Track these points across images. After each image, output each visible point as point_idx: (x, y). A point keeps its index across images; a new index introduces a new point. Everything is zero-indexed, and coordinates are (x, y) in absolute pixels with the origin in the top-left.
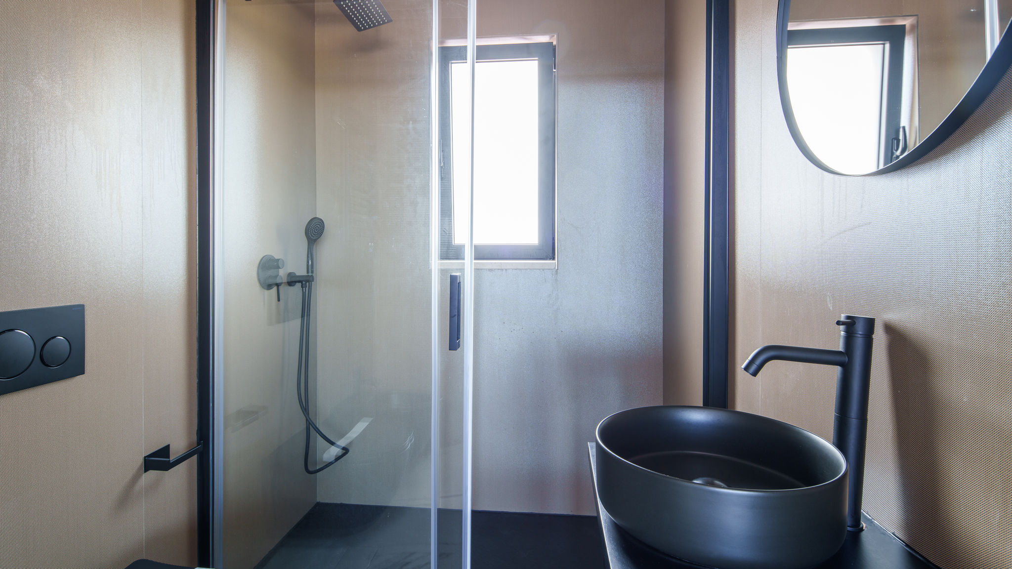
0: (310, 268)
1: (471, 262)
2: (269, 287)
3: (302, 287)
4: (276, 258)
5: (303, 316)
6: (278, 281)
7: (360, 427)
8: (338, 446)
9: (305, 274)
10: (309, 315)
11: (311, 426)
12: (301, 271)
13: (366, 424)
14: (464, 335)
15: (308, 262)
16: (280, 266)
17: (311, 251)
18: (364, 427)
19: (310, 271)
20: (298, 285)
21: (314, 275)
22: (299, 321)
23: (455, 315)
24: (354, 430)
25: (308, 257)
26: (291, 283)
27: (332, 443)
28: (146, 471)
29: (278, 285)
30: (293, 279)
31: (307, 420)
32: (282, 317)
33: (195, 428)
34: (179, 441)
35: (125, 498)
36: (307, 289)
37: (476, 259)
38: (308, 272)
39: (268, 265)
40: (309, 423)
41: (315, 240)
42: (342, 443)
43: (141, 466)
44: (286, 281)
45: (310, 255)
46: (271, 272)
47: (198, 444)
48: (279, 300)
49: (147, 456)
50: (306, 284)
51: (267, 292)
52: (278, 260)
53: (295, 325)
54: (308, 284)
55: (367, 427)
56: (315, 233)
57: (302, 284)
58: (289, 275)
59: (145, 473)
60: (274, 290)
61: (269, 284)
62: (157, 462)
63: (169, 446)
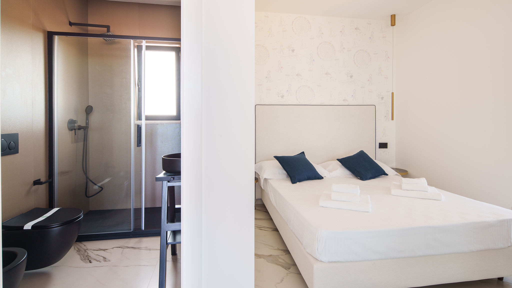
0: (87, 123)
1: (144, 121)
4: (74, 120)
5: (84, 141)
6: (75, 128)
7: (107, 180)
8: (97, 186)
9: (85, 125)
11: (88, 179)
12: (83, 124)
13: (109, 179)
14: (142, 142)
15: (86, 121)
16: (76, 122)
18: (108, 180)
20: (82, 130)
21: (89, 126)
22: (82, 143)
23: (139, 137)
24: (105, 181)
25: (86, 119)
26: (80, 129)
27: (96, 185)
29: (75, 129)
31: (86, 177)
32: (76, 141)
33: (48, 175)
34: (43, 178)
35: (28, 193)
36: (86, 131)
37: (146, 120)
38: (86, 125)
39: (71, 122)
41: (89, 114)
42: (99, 185)
43: (33, 183)
44: (77, 128)
45: (87, 119)
46: (73, 125)
47: (49, 180)
48: (75, 135)
49: (35, 180)
50: (85, 129)
51: (71, 132)
52: (76, 120)
53: (81, 144)
54: (86, 129)
55: (109, 180)
56: (89, 110)
57: (85, 128)
58: (79, 126)
59: (34, 186)
60: (74, 131)
61: (71, 129)
62: (37, 182)
63: (40, 179)
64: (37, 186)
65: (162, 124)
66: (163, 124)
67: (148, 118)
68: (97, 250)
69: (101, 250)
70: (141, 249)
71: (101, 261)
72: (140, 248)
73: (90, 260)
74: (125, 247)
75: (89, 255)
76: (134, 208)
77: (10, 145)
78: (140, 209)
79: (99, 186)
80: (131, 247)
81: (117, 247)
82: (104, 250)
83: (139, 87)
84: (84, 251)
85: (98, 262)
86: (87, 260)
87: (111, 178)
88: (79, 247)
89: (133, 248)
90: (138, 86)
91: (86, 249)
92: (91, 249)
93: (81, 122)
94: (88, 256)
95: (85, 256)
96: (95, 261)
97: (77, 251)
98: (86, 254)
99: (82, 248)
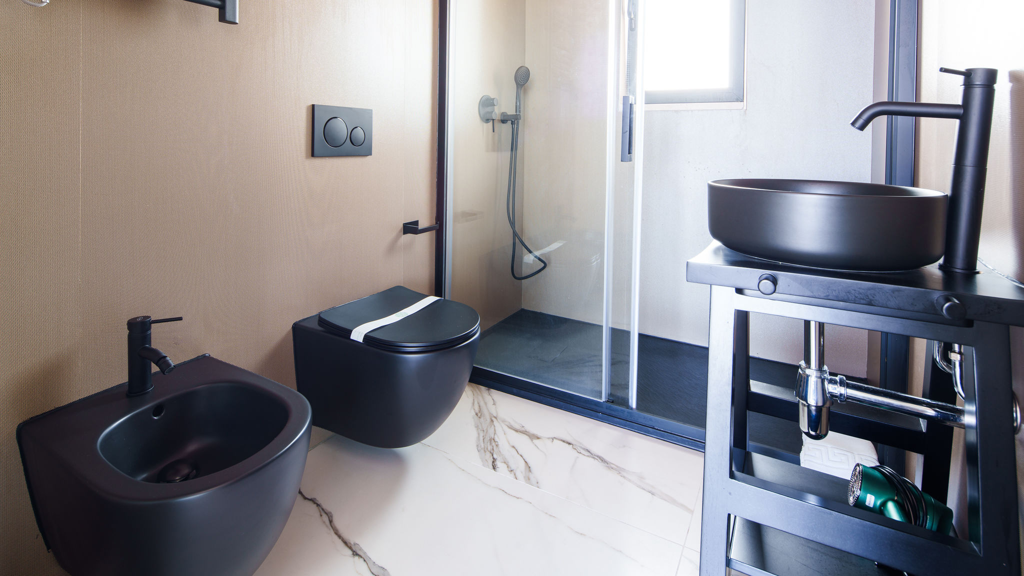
0: (518, 108)
2: (487, 121)
3: (512, 124)
4: (492, 97)
6: (494, 117)
9: (514, 113)
10: (516, 149)
11: (516, 236)
12: (511, 111)
13: (561, 245)
14: (635, 150)
15: (516, 103)
16: (495, 103)
17: (519, 96)
19: (518, 111)
20: (509, 122)
21: (521, 114)
22: (509, 153)
23: (627, 131)
24: (551, 246)
25: (517, 100)
26: (503, 121)
27: (530, 252)
28: (405, 233)
29: (493, 121)
30: (506, 118)
31: (514, 232)
32: (496, 147)
33: (435, 215)
34: (425, 220)
35: (392, 248)
36: (516, 125)
38: (516, 112)
39: (487, 103)
40: (515, 235)
41: (522, 86)
42: (538, 253)
43: (401, 229)
44: (500, 119)
45: (519, 99)
46: (489, 109)
47: (436, 223)
48: (494, 132)
49: (405, 224)
50: (515, 121)
51: (485, 124)
52: (494, 99)
53: (507, 155)
55: (561, 247)
56: (522, 79)
57: (512, 121)
58: (503, 114)
59: (404, 234)
60: (491, 124)
61: (487, 119)
62: (411, 228)
63: (418, 221)
64: (409, 236)
65: (688, 111)
66: (692, 111)
67: (651, 99)
68: (517, 431)
69: (525, 432)
70: (625, 474)
71: (518, 474)
72: (624, 470)
73: (494, 458)
74: (584, 449)
75: (496, 439)
76: (610, 326)
77: (352, 134)
78: (626, 334)
79: (536, 257)
80: (598, 456)
81: (564, 441)
82: (533, 437)
83: (632, 17)
84: (489, 420)
85: (510, 476)
86: (488, 455)
87: (565, 242)
88: (482, 403)
89: (603, 460)
90: (629, 14)
91: (495, 415)
92: (504, 421)
93: (506, 106)
94: (493, 441)
95: (487, 438)
96: (506, 466)
97: (477, 414)
98: (491, 431)
99: (488, 409)
